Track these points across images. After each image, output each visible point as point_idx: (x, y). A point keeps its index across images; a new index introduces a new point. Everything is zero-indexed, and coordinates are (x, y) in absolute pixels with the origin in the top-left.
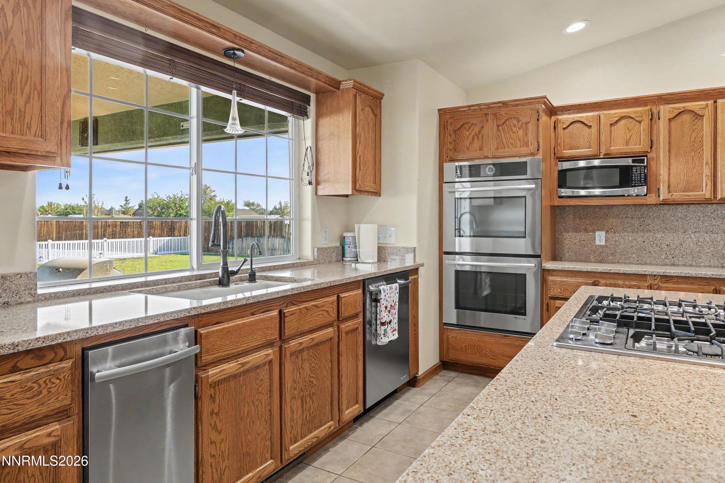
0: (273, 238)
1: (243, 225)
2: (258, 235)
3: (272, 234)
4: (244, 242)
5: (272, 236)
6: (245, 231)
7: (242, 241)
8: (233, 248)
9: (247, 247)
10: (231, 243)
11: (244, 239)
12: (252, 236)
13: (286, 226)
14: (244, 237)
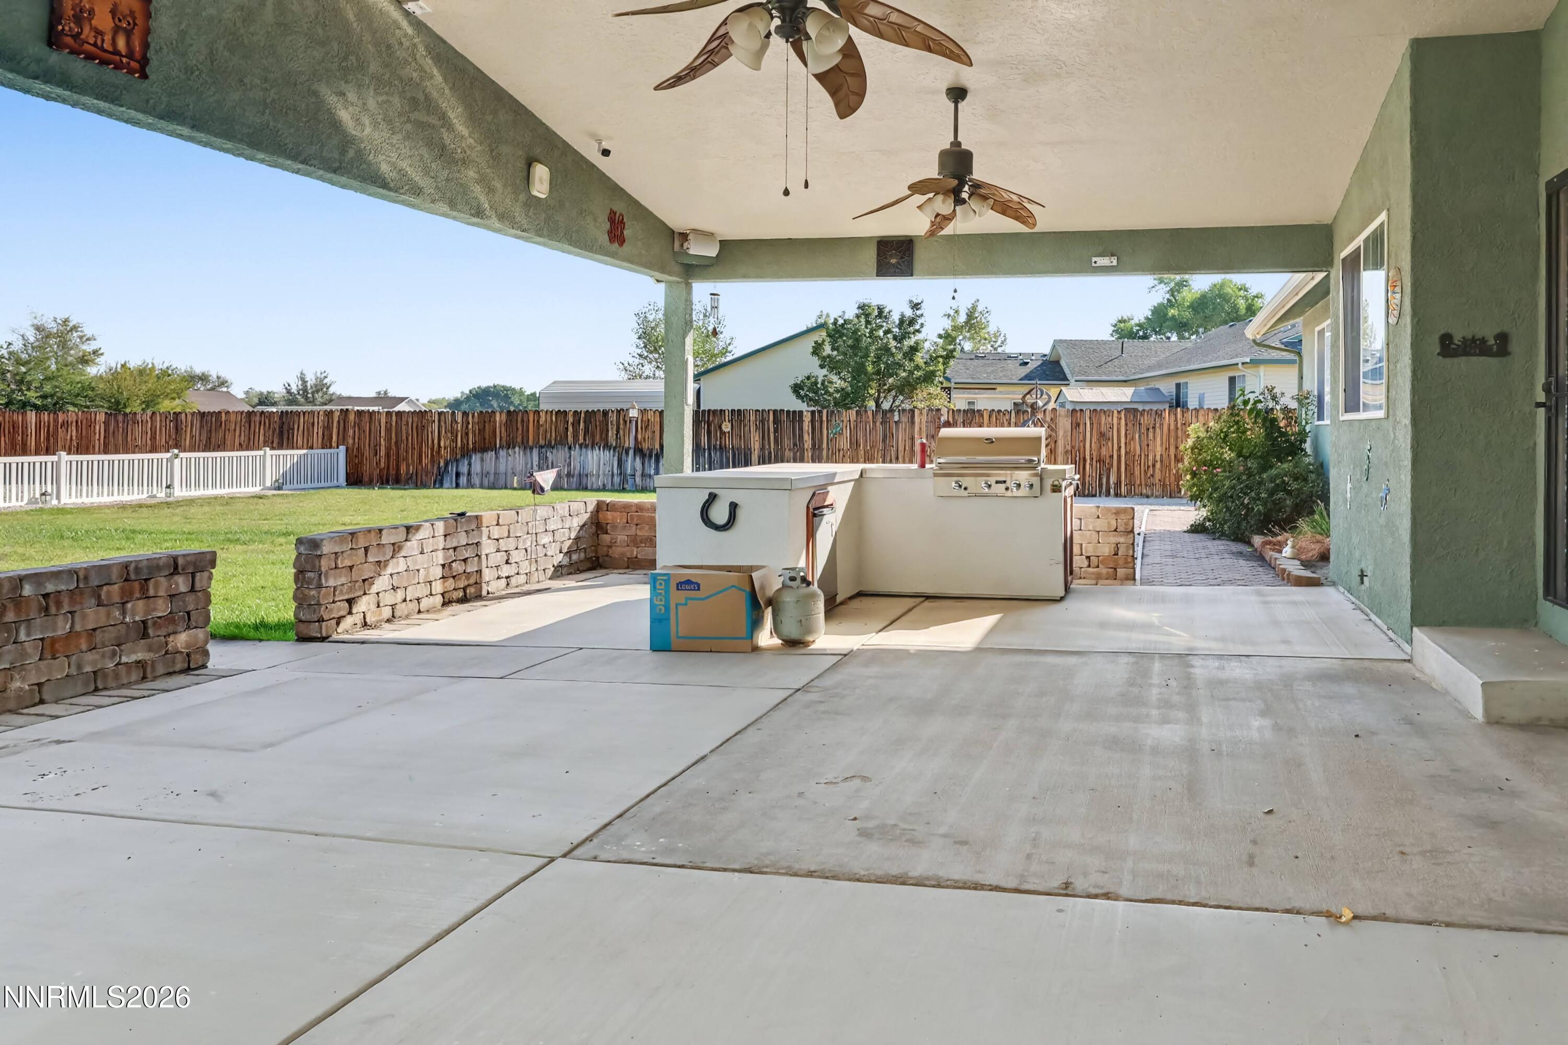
0: (584, 450)
1: (498, 419)
2: (542, 442)
3: (581, 440)
4: (502, 460)
5: (581, 446)
6: (504, 434)
7: (497, 458)
8: (469, 474)
9: (510, 471)
10: (466, 462)
11: (503, 453)
12: (525, 446)
13: (630, 421)
14: (501, 447)
